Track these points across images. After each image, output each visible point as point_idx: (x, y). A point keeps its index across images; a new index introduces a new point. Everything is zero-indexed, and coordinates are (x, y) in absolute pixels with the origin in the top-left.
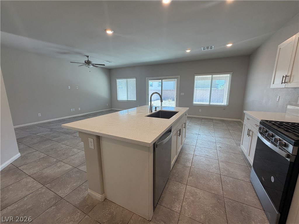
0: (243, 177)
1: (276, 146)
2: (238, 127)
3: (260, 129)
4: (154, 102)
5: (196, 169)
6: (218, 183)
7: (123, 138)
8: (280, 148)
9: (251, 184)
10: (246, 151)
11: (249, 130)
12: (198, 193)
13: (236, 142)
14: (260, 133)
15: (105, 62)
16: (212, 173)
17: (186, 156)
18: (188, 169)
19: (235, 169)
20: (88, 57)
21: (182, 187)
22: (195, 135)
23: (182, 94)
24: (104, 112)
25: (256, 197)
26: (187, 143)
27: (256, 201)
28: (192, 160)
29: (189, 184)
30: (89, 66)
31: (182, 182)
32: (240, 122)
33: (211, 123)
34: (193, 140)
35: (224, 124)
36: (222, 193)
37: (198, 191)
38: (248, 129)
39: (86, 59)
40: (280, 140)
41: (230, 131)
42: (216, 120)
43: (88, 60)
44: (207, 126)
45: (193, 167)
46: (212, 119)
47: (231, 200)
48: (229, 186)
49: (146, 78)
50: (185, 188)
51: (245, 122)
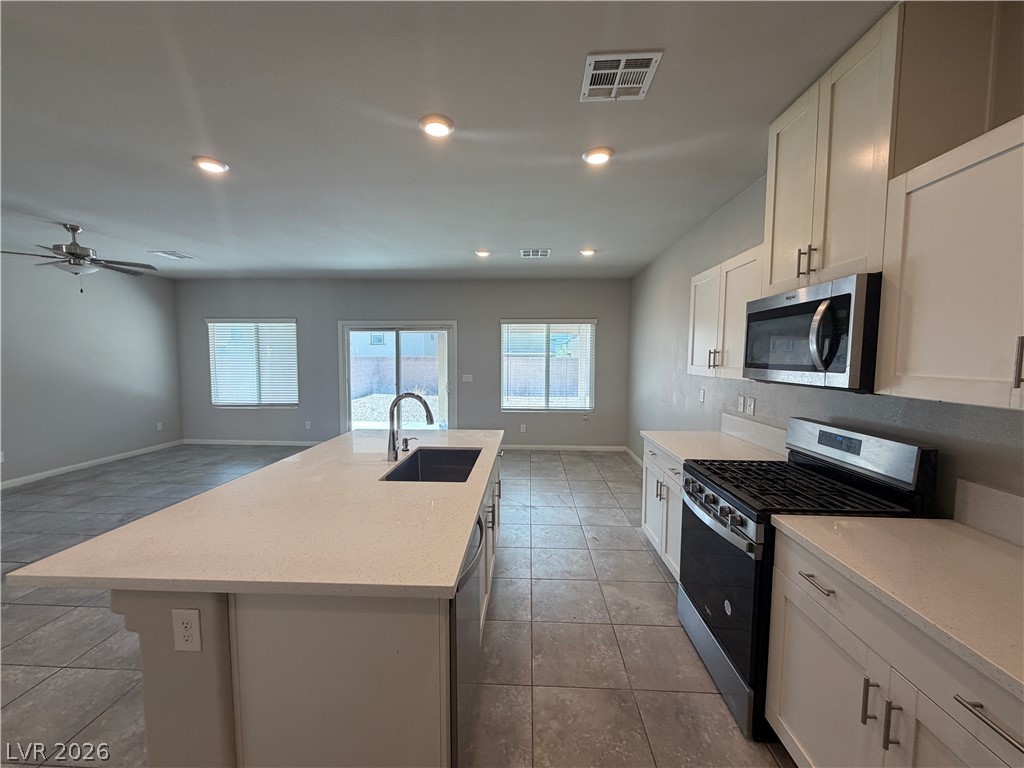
0: (663, 616)
1: (725, 525)
2: (625, 468)
3: (687, 482)
4: (363, 400)
5: (546, 625)
6: (611, 653)
7: (351, 585)
8: (732, 530)
9: (682, 630)
10: (657, 541)
11: (660, 485)
12: (568, 703)
13: (628, 517)
14: (688, 493)
15: (160, 254)
16: (592, 626)
17: (512, 588)
18: (525, 631)
19: (640, 598)
20: (74, 229)
21: (520, 699)
22: (524, 512)
23: (468, 378)
24: (146, 459)
25: (699, 663)
26: (505, 545)
27: (700, 675)
28: (529, 596)
29: (538, 683)
30: (76, 269)
31: (516, 682)
32: (626, 453)
33: (557, 463)
34: (519, 529)
35: (590, 464)
36: (627, 680)
37: (567, 695)
38: (658, 482)
39: (65, 239)
40: (731, 512)
41: (609, 484)
42: (567, 453)
43: (74, 244)
44: (548, 475)
45: (538, 619)
46: (558, 453)
47: (650, 694)
48: (638, 651)
49: (340, 323)
50: (530, 698)
51: (647, 462)
